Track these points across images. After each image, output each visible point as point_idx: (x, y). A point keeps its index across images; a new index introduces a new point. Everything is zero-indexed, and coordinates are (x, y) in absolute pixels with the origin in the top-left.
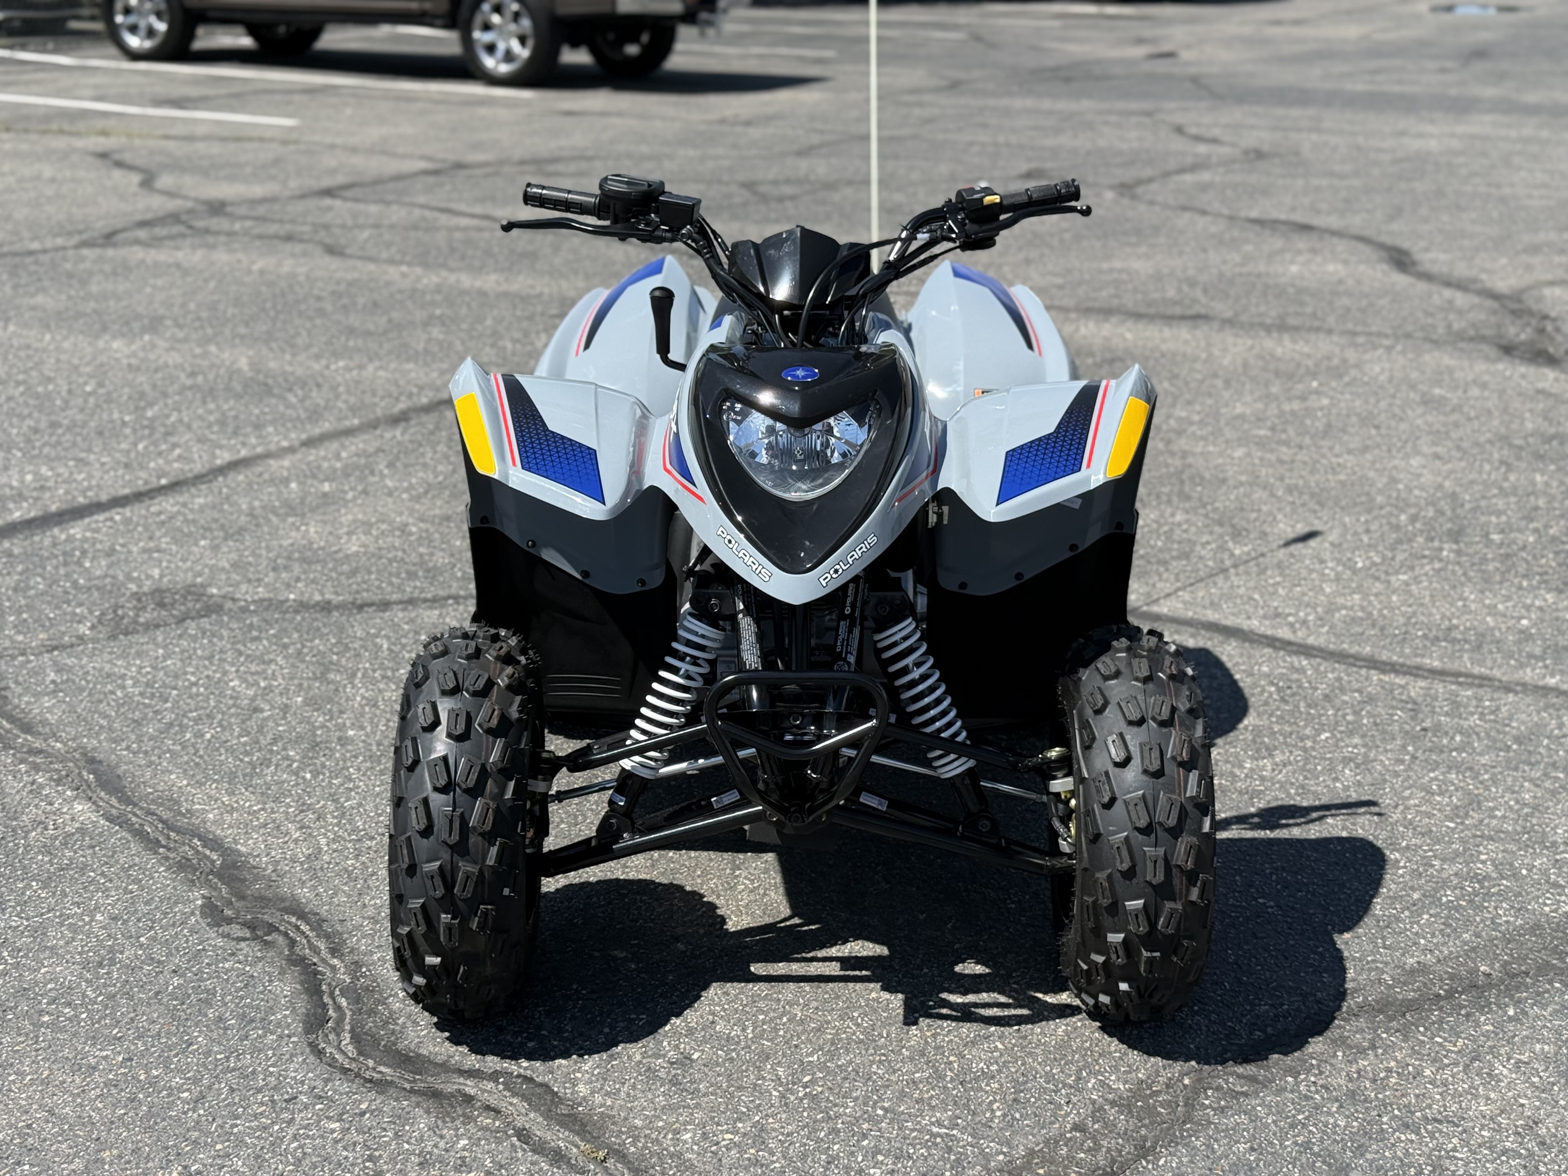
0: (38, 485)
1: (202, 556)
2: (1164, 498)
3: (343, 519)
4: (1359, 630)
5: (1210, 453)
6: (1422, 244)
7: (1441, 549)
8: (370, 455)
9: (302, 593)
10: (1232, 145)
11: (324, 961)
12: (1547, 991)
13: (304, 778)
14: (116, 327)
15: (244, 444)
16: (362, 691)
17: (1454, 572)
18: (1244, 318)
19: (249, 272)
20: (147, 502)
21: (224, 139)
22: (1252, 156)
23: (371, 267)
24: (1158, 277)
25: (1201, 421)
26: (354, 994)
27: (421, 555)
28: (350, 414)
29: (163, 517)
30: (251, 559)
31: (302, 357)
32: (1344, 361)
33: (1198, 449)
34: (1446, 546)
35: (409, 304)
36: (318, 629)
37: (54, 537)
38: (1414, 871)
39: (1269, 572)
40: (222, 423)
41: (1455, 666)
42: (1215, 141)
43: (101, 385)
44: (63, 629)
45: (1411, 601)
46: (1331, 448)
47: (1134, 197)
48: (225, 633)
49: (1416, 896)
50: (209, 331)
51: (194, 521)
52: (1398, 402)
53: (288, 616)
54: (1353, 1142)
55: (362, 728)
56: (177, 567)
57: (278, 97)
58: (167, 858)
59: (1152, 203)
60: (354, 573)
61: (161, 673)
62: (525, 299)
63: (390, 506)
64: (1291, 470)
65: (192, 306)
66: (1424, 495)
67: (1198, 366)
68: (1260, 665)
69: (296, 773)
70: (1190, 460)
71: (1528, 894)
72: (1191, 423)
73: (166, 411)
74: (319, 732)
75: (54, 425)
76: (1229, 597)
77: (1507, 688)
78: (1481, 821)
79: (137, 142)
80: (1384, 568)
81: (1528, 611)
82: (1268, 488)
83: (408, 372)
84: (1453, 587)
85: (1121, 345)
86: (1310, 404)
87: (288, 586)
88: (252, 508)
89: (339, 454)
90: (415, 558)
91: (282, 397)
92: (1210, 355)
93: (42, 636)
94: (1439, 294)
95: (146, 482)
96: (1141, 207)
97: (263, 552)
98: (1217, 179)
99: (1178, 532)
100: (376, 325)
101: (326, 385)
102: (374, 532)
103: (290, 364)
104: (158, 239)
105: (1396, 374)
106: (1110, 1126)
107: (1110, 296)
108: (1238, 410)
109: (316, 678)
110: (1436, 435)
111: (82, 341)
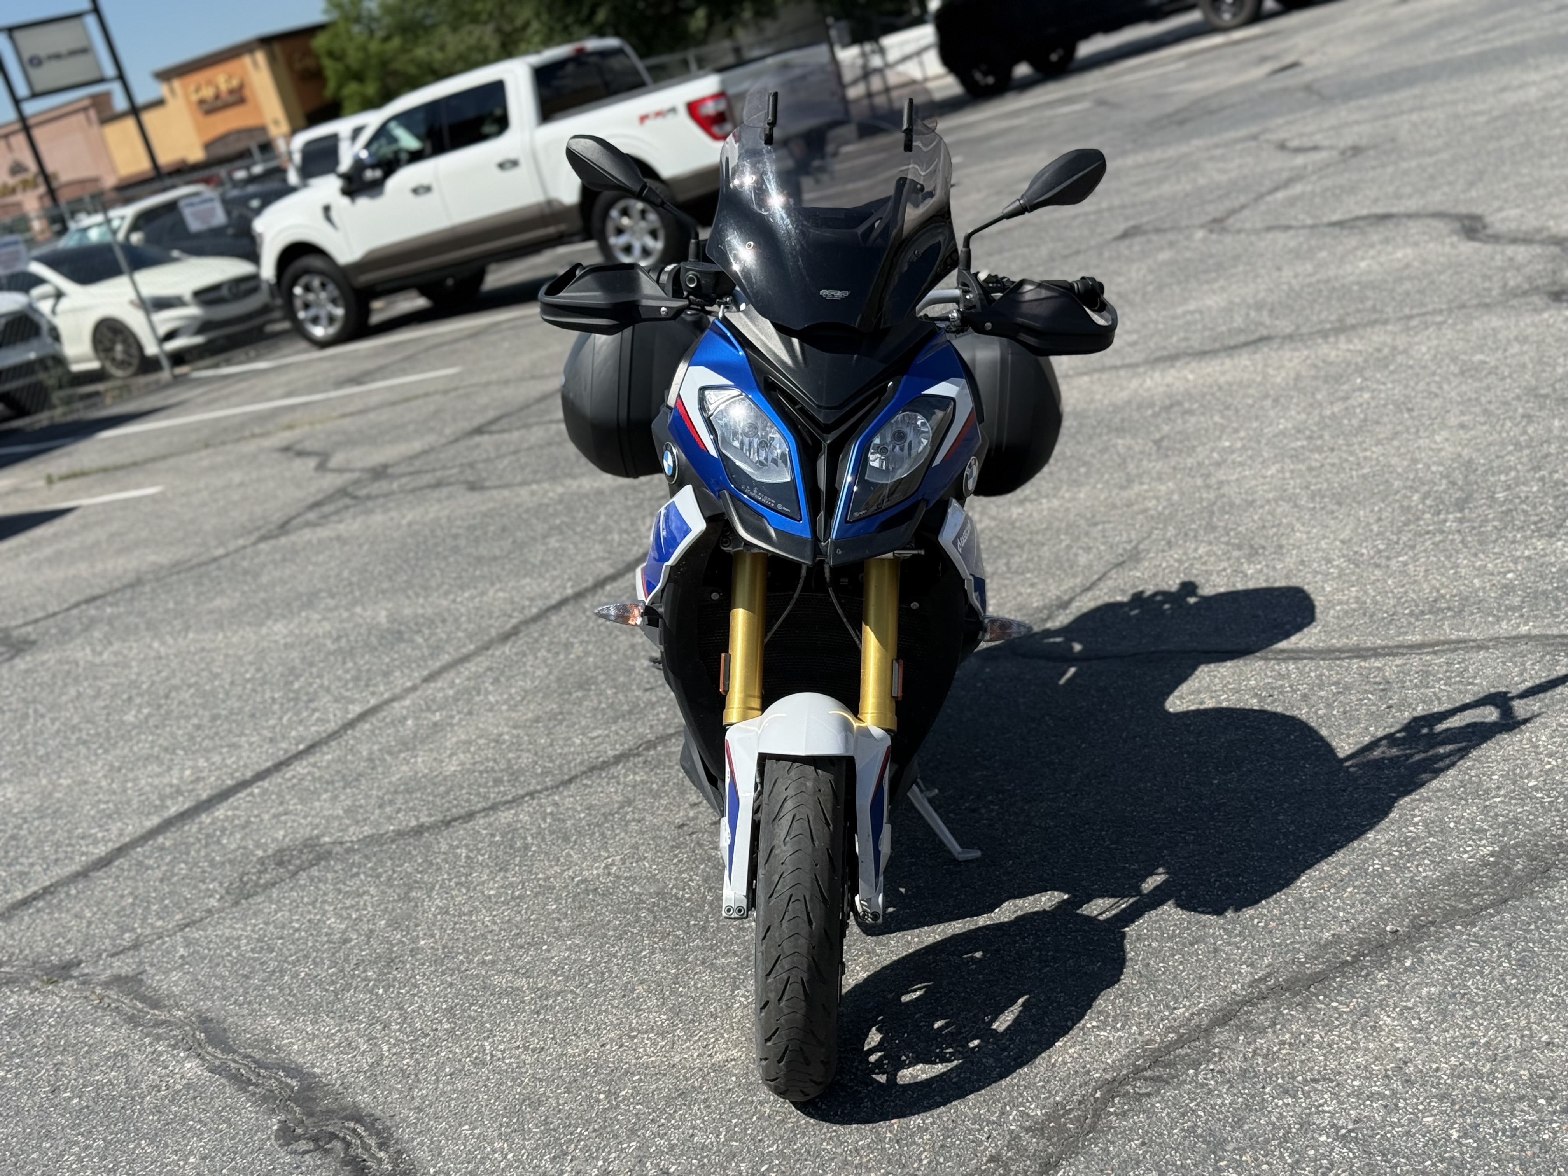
0: (193, 778)
1: (322, 807)
2: (1192, 534)
3: (448, 744)
4: (1350, 622)
5: (1245, 477)
6: (1496, 204)
7: (1445, 521)
8: (480, 677)
9: (401, 823)
10: (1331, 148)
11: (373, 1156)
12: (1448, 935)
13: (377, 994)
14: (278, 611)
15: (373, 694)
16: (437, 902)
17: (1453, 541)
18: (1304, 330)
19: (399, 526)
20: (285, 769)
21: (393, 404)
22: (1349, 153)
23: (506, 493)
24: (1228, 310)
25: (1244, 448)
27: (509, 761)
28: (467, 641)
29: (295, 781)
30: (363, 801)
31: (434, 597)
32: (1394, 348)
33: (1234, 477)
34: (1451, 517)
35: (534, 521)
36: (410, 853)
37: (201, 823)
40: (356, 679)
41: (1432, 637)
42: (1315, 148)
43: (259, 670)
44: (196, 906)
45: (1405, 581)
46: (1360, 444)
47: (1224, 230)
48: (330, 876)
49: (1345, 872)
50: (357, 593)
51: (321, 777)
53: (385, 847)
54: (1234, 1116)
55: (433, 936)
56: (300, 824)
57: (446, 349)
58: (254, 1094)
59: (1239, 231)
60: (447, 793)
61: (271, 927)
63: (491, 720)
64: (1318, 476)
65: (346, 574)
66: (1441, 469)
67: (1251, 391)
68: (1249, 680)
69: (371, 992)
70: (1225, 490)
71: (1451, 845)
72: (1232, 452)
73: (310, 680)
74: (395, 949)
75: (214, 718)
77: (1481, 646)
80: (1386, 554)
81: (1516, 563)
82: (1293, 500)
83: (523, 587)
84: (1448, 558)
85: (1182, 389)
86: (1352, 402)
87: (389, 818)
88: (371, 753)
89: (453, 682)
90: (503, 765)
91: (412, 641)
92: (1265, 376)
93: (178, 917)
94: (1503, 253)
95: (286, 751)
96: (1228, 239)
97: (374, 792)
98: (1309, 188)
99: (1197, 566)
100: (502, 549)
101: (451, 619)
102: (472, 749)
103: (423, 606)
104: (325, 517)
105: (1442, 349)
106: (1021, 1151)
107: (1180, 340)
108: (1281, 427)
109: (400, 899)
110: (1467, 404)
111: (248, 631)
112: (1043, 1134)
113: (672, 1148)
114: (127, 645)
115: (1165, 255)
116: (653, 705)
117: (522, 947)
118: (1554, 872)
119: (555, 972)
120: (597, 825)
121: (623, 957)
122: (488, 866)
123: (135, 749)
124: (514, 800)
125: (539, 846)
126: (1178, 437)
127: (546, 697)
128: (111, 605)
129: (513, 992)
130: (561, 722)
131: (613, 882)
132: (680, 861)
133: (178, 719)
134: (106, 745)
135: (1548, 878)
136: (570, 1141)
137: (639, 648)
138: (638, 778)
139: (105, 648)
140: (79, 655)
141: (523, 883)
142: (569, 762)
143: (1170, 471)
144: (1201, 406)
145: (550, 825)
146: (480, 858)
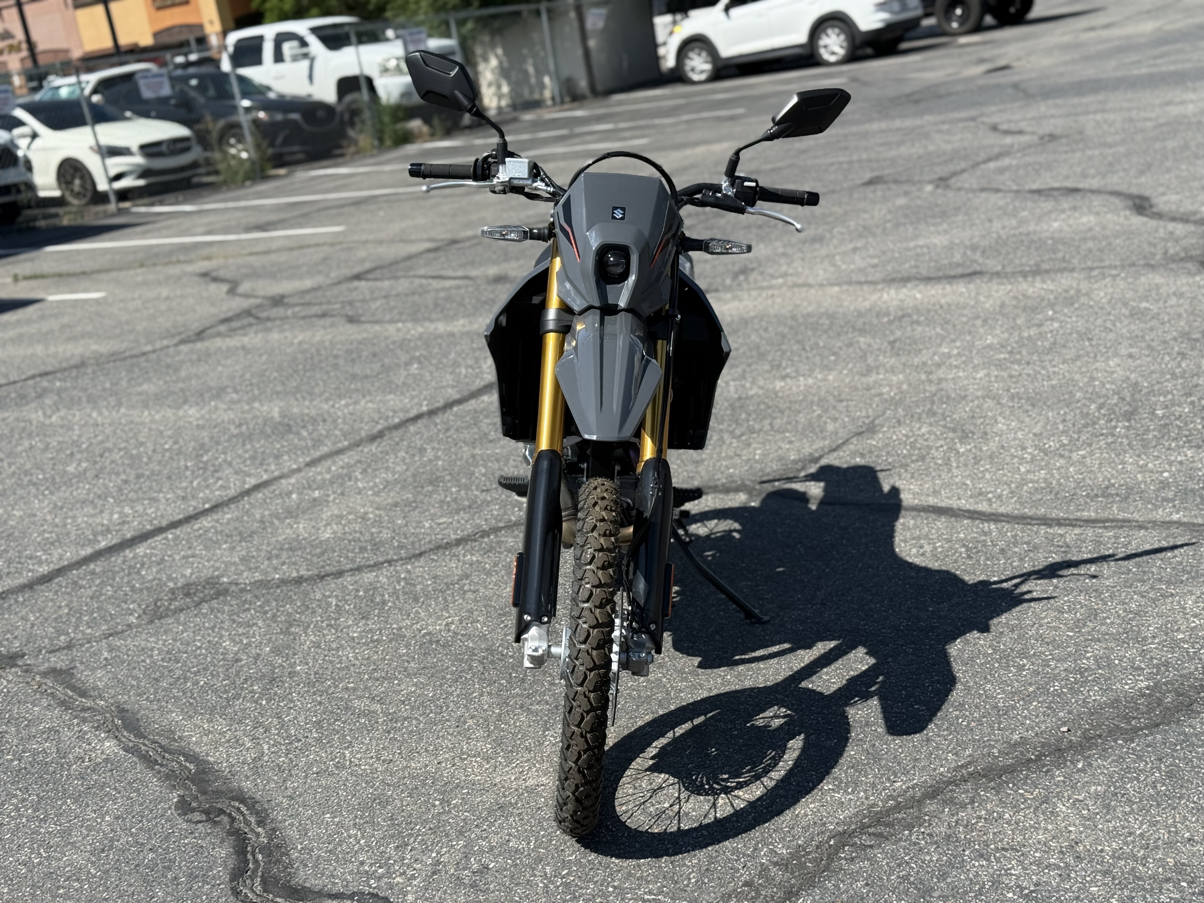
0: (120, 521)
1: (222, 555)
2: (916, 416)
3: (324, 516)
4: (1039, 497)
5: (959, 377)
7: (1116, 427)
8: (351, 467)
9: (284, 573)
10: (1033, 133)
11: (252, 830)
12: (1112, 747)
13: (261, 704)
14: (193, 399)
15: (266, 471)
16: (312, 637)
17: (1121, 443)
18: (1008, 269)
19: (292, 344)
20: (193, 522)
21: (291, 249)
22: (1046, 139)
23: (377, 327)
24: (951, 247)
25: (959, 354)
26: (267, 850)
27: (372, 534)
28: (342, 438)
29: (201, 532)
30: (255, 553)
31: (317, 401)
32: (1079, 291)
33: (951, 376)
34: (1120, 424)
35: (399, 352)
36: (291, 597)
37: (125, 556)
38: (1035, 671)
39: (982, 463)
40: (253, 458)
41: (1104, 515)
42: (1020, 132)
43: (175, 443)
44: (119, 621)
45: (1084, 470)
46: (1051, 361)
47: (948, 187)
48: (226, 608)
49: (1031, 689)
50: (256, 392)
51: (222, 531)
53: (272, 591)
54: (939, 871)
55: (307, 664)
56: (204, 566)
57: (334, 211)
58: (159, 772)
59: (959, 189)
60: (323, 553)
61: (178, 644)
63: (359, 501)
64: (1016, 382)
65: (248, 376)
66: (1113, 387)
67: (966, 312)
68: (959, 533)
69: (256, 702)
70: (944, 385)
71: (1115, 677)
72: (950, 357)
73: (217, 455)
74: (277, 671)
75: (139, 476)
76: (946, 485)
77: (1141, 527)
78: (1093, 629)
80: (1069, 448)
81: (1171, 465)
82: (996, 398)
83: (389, 401)
84: (1118, 455)
85: (911, 305)
86: (1044, 328)
87: (276, 569)
88: (263, 516)
89: (330, 469)
90: (367, 537)
91: (298, 433)
92: (977, 301)
93: (104, 627)
94: (1165, 227)
95: (195, 508)
96: (951, 194)
97: (264, 547)
98: (1015, 162)
99: (921, 441)
100: (372, 370)
101: (330, 420)
102: (343, 522)
103: (308, 408)
104: (234, 330)
105: (1115, 296)
106: (770, 880)
107: (911, 267)
108: (988, 342)
109: (282, 632)
110: (1134, 339)
111: (169, 413)
112: (787, 868)
113: (492, 849)
114: (72, 412)
115: (901, 201)
116: (488, 503)
117: (378, 680)
118: (1195, 706)
119: (403, 702)
120: (441, 591)
121: (458, 696)
122: (353, 614)
123: (75, 493)
124: (375, 565)
125: (394, 603)
126: (908, 341)
127: (403, 488)
128: (60, 380)
129: (370, 714)
130: (415, 508)
131: (452, 637)
132: (506, 626)
133: (110, 474)
134: (52, 488)
135: (1192, 711)
136: (411, 835)
137: (478, 458)
138: (474, 559)
139: (54, 413)
140: (33, 416)
141: (380, 630)
142: (420, 540)
143: (901, 367)
144: (926, 319)
145: (403, 587)
146: (347, 607)
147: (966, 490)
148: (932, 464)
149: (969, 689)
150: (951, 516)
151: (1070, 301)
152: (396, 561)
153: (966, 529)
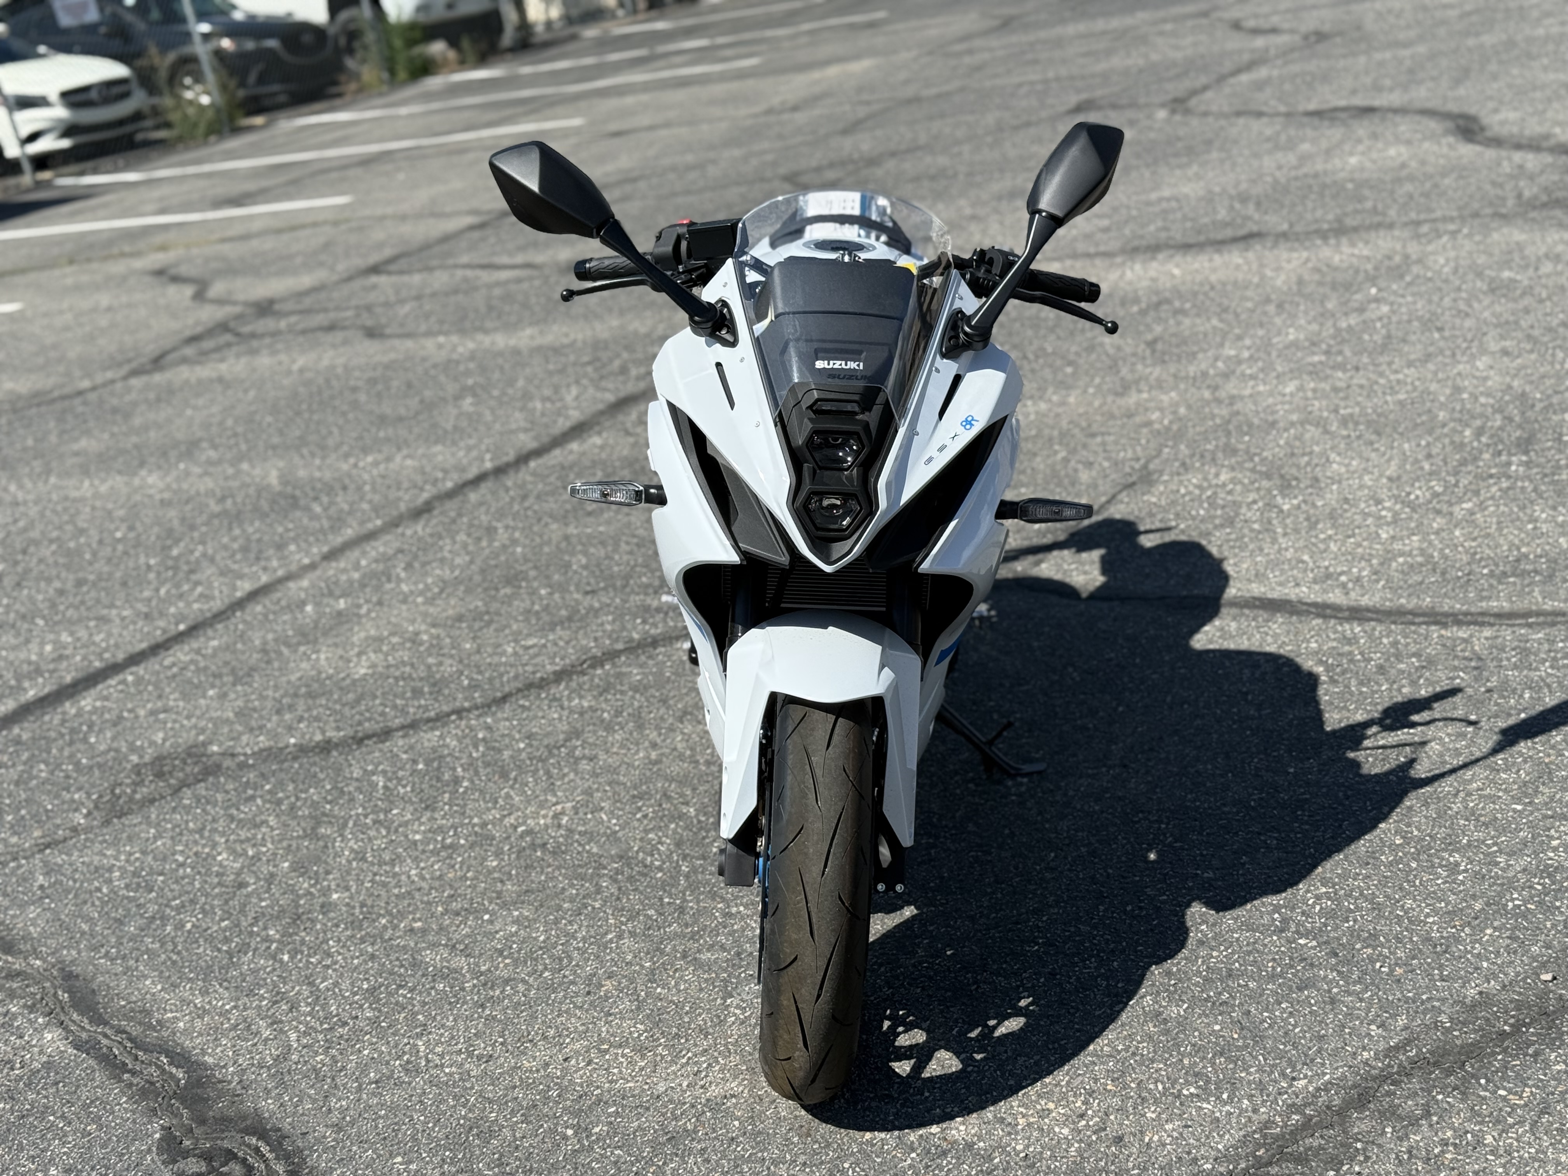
0: (55, 655)
1: (208, 707)
2: (1208, 456)
3: (355, 639)
4: (1418, 578)
5: (1259, 393)
6: (1491, 105)
7: (1509, 464)
8: (389, 559)
9: (303, 735)
10: (1292, 31)
13: (281, 961)
14: (152, 460)
15: (265, 569)
16: (352, 843)
17: (1523, 489)
18: (1298, 228)
19: (289, 372)
20: (163, 654)
22: (1313, 39)
23: (409, 344)
24: (1210, 199)
25: (1251, 357)
27: (429, 667)
28: (373, 515)
29: (175, 670)
30: (256, 703)
31: (332, 459)
32: (1406, 257)
33: (1247, 392)
34: (1514, 459)
35: (442, 378)
36: (315, 776)
37: (64, 713)
38: (1476, 873)
39: (1320, 526)
40: (245, 549)
41: (1522, 605)
42: (1274, 31)
43: (131, 528)
44: (58, 821)
45: (1476, 534)
46: (1390, 364)
47: (1187, 112)
48: (219, 797)
49: (1478, 906)
50: (244, 447)
51: (206, 668)
52: (1464, 295)
53: (286, 765)
55: (347, 889)
56: (182, 726)
57: (334, 175)
58: (130, 1086)
59: (1206, 114)
60: (358, 701)
61: (150, 858)
62: (557, 351)
63: (404, 614)
64: (1346, 398)
65: (230, 422)
66: (1491, 401)
67: (1249, 293)
68: (1308, 642)
69: (274, 958)
70: (1238, 406)
72: (1240, 362)
73: (192, 547)
74: (302, 902)
75: (80, 583)
76: (1274, 564)
78: (1552, 799)
79: (195, 251)
80: (1446, 498)
82: (1321, 424)
83: (435, 455)
84: (1523, 508)
85: (1168, 285)
86: (1368, 315)
87: (290, 729)
88: (265, 643)
89: (358, 563)
90: (422, 672)
91: (307, 509)
92: (1263, 277)
93: (37, 834)
94: (1510, 159)
95: (164, 631)
96: (1194, 121)
97: (270, 693)
98: (1275, 73)
99: (1222, 495)
100: (408, 409)
101: (352, 487)
102: (385, 648)
103: (320, 468)
104: (204, 353)
105: (1462, 262)
107: (1159, 230)
108: (1291, 337)
109: (306, 836)
110: (1506, 327)
111: (118, 481)
116: (596, 612)
117: (458, 914)
119: (501, 952)
120: (541, 759)
121: (584, 939)
122: (412, 803)
124: (438, 718)
125: (472, 781)
126: (1174, 340)
127: (468, 591)
129: (450, 974)
130: (489, 623)
131: (566, 837)
132: (645, 816)
133: (38, 580)
137: (574, 540)
138: (586, 704)
141: (455, 827)
142: (501, 675)
143: (1171, 380)
144: (1194, 306)
145: (484, 755)
146: (402, 791)
147: (1305, 571)
148: (1246, 531)
149: (1377, 908)
150: (1292, 613)
151: (1398, 272)
152: (468, 710)
153: (1318, 635)
